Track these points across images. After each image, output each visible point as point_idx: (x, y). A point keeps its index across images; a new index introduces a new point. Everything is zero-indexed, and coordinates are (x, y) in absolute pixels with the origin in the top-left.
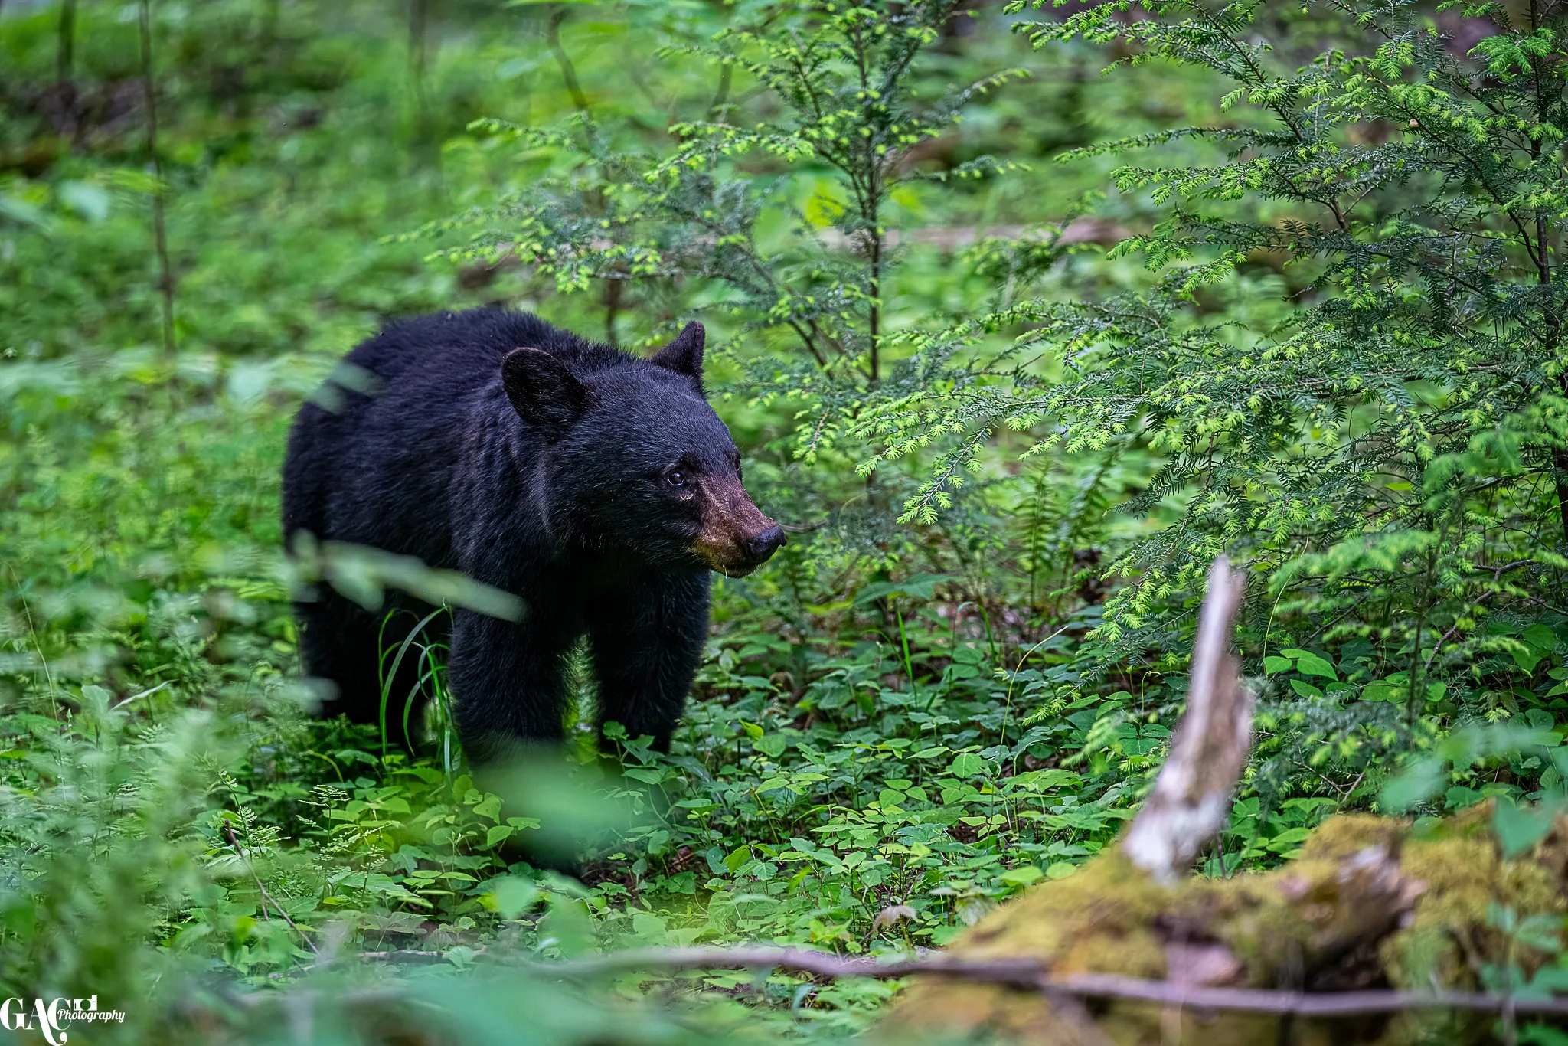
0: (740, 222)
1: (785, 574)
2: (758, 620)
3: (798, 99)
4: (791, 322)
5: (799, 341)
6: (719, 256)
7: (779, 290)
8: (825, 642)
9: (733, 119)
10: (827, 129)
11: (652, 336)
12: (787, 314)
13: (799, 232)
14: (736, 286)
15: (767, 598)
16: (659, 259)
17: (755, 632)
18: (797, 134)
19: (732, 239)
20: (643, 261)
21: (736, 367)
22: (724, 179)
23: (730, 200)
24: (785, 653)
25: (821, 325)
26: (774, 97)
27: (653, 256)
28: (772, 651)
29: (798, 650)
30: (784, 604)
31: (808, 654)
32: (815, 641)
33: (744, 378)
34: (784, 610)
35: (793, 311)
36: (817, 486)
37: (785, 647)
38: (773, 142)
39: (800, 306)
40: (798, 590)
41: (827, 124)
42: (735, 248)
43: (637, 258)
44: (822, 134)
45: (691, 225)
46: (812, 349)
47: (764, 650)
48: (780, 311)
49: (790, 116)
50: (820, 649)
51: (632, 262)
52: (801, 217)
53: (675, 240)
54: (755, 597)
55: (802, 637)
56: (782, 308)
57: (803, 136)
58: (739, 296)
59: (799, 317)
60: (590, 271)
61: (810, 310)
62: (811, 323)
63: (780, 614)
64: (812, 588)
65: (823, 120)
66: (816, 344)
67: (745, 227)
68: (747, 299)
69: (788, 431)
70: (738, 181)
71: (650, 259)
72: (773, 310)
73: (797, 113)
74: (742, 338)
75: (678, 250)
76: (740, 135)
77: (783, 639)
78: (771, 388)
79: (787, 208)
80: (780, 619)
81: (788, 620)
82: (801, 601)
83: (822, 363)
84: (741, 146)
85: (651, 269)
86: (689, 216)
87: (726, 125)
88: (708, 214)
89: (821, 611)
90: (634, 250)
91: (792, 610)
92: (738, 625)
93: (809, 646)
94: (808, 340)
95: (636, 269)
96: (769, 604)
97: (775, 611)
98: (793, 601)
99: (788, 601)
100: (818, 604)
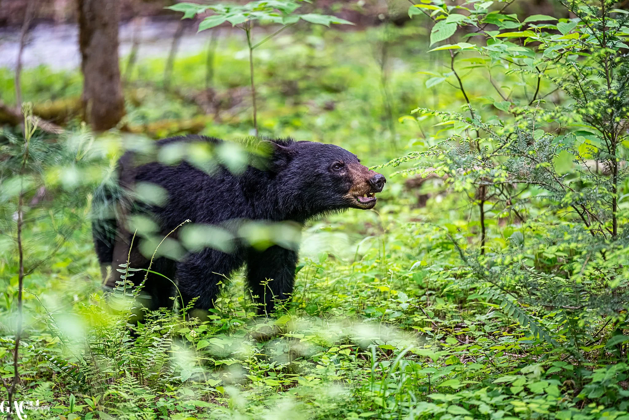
0: (547, 157)
1: (570, 330)
2: (557, 354)
3: (576, 94)
4: (573, 206)
5: (577, 215)
6: (536, 173)
7: (567, 189)
8: (591, 365)
9: (541, 104)
10: (590, 109)
11: (503, 213)
12: (570, 202)
13: (576, 161)
14: (545, 188)
15: (561, 343)
16: (507, 175)
17: (555, 360)
18: (575, 112)
19: (544, 165)
20: (500, 176)
21: (545, 231)
22: (538, 136)
23: (542, 147)
24: (570, 370)
25: (589, 207)
26: (562, 94)
27: (504, 174)
28: (564, 370)
29: (576, 369)
30: (570, 346)
31: (583, 371)
32: (585, 364)
33: (550, 236)
34: (570, 349)
35: (573, 200)
36: (586, 288)
37: (571, 368)
38: (562, 115)
39: (577, 198)
40: (577, 339)
41: (590, 106)
42: (545, 170)
43: (496, 175)
44: (588, 111)
45: (523, 158)
46: (583, 219)
47: (560, 369)
48: (566, 201)
49: (570, 103)
50: (588, 368)
51: (493, 176)
52: (578, 155)
53: (515, 166)
54: (555, 341)
55: (579, 362)
56: (568, 198)
57: (578, 112)
58: (546, 193)
59: (577, 203)
60: (472, 181)
61: (581, 200)
62: (583, 206)
63: (568, 351)
64: (584, 338)
65: (588, 105)
66: (585, 216)
67: (549, 159)
68: (551, 194)
69: (570, 260)
70: (546, 137)
71: (503, 175)
72: (563, 200)
73: (575, 102)
74: (547, 214)
75: (517, 170)
76: (546, 112)
77: (569, 363)
78: (563, 241)
79: (570, 150)
80: (568, 354)
81: (572, 354)
82: (579, 345)
83: (588, 226)
84: (547, 117)
85: (503, 180)
86: (521, 154)
87: (540, 108)
88: (531, 152)
89: (589, 349)
90: (494, 170)
91: (574, 348)
92: (547, 356)
93: (583, 367)
94: (581, 215)
95: (495, 180)
96: (562, 346)
97: (565, 350)
98: (574, 344)
99: (572, 345)
100: (587, 346)
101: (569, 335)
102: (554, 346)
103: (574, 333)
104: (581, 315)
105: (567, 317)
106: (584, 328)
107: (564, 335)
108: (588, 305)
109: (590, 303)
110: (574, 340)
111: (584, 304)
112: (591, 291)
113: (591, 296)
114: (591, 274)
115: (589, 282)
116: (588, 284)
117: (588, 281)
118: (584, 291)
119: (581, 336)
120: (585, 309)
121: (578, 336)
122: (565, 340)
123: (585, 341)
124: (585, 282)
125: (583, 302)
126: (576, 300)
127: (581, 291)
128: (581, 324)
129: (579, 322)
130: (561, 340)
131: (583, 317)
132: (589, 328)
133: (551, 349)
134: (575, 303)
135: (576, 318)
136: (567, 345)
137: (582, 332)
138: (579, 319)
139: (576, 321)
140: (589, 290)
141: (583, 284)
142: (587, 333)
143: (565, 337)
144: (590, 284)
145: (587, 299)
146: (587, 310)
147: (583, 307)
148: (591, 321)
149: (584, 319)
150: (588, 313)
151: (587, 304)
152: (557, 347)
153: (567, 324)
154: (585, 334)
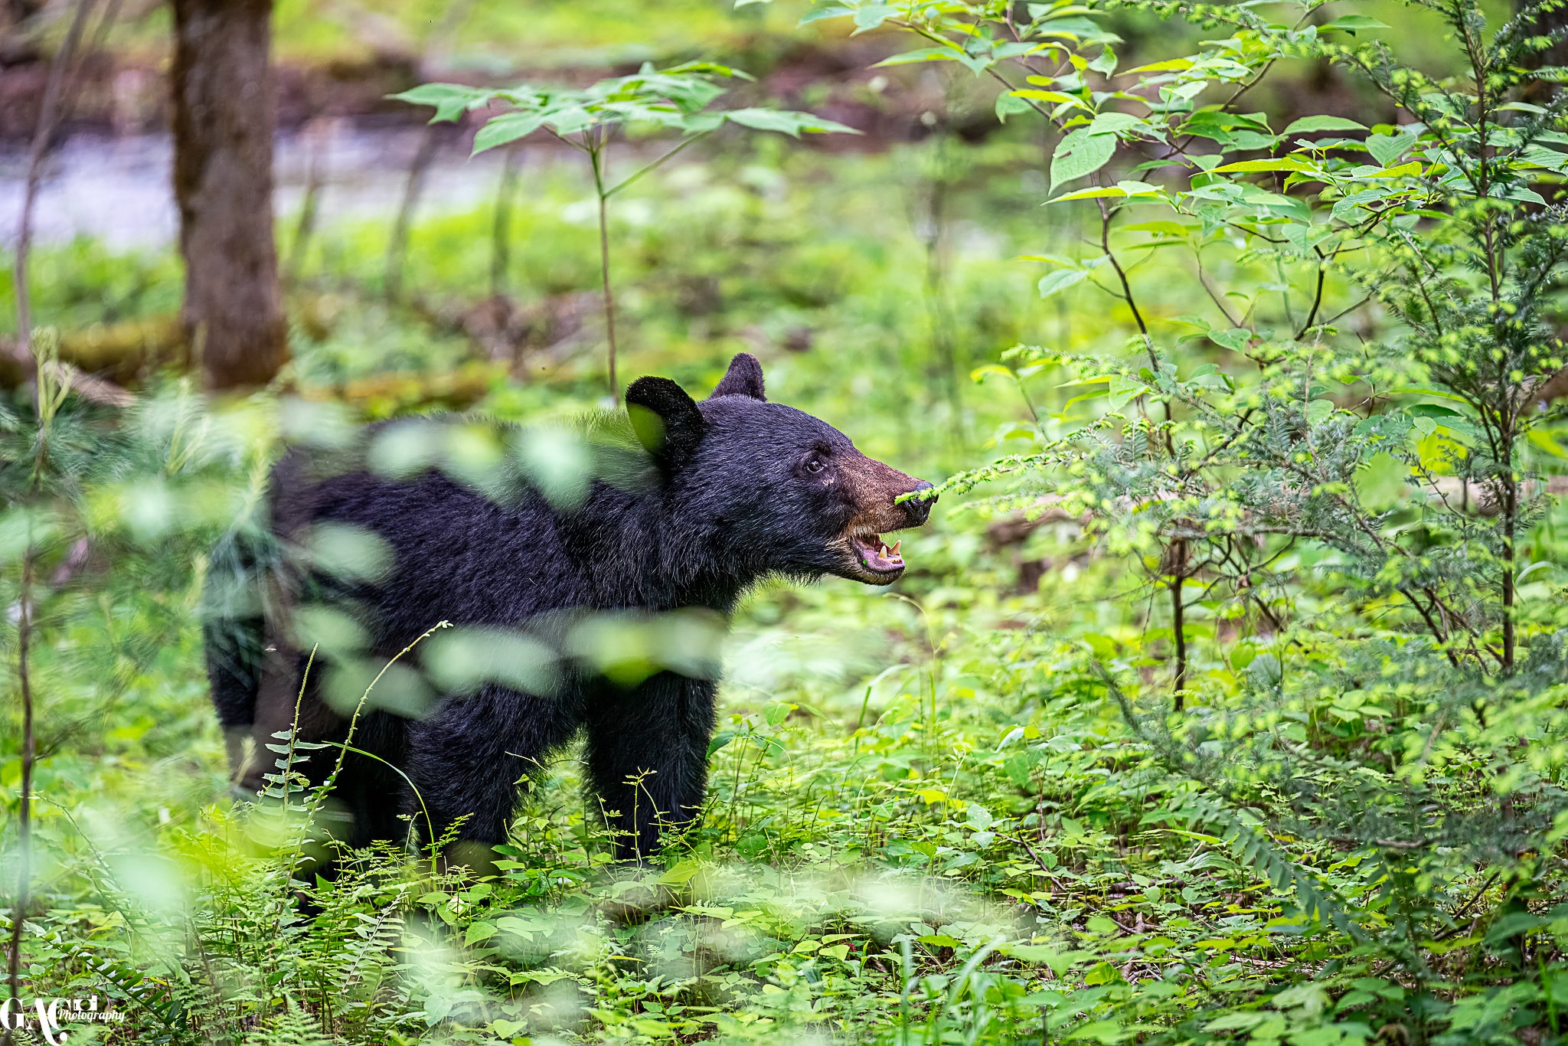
0: (1341, 469)
1: (1396, 900)
2: (1363, 960)
3: (1414, 313)
4: (1403, 591)
5: (1414, 614)
6: (1314, 510)
7: (1389, 550)
8: (1448, 987)
9: (1326, 337)
10: (1447, 350)
11: (1229, 606)
12: (1397, 580)
13: (1413, 480)
14: (1335, 545)
15: (1374, 933)
16: (1241, 513)
17: (1359, 976)
18: (1411, 356)
19: (1331, 488)
20: (1222, 514)
21: (1335, 653)
22: (1319, 417)
23: (1328, 443)
24: (1396, 1001)
26: (1378, 313)
27: (1234, 510)
28: (1380, 999)
29: (1412, 996)
30: (1396, 940)
31: (1427, 1003)
32: (1434, 985)
33: (1346, 665)
34: (1396, 946)
35: (1405, 577)
36: (1437, 794)
37: (1397, 994)
38: (1379, 365)
39: (1414, 570)
40: (1413, 923)
41: (1449, 344)
42: (1335, 500)
43: (1213, 512)
44: (1442, 355)
45: (1280, 472)
46: (1430, 623)
47: (1370, 999)
48: (1387, 577)
49: (1398, 336)
50: (1440, 995)
51: (1206, 516)
52: (1417, 463)
53: (1259, 492)
54: (1359, 929)
55: (1419, 981)
56: (1390, 572)
57: (1419, 358)
58: (1336, 558)
59: (1414, 585)
60: (1154, 528)
61: (1425, 575)
62: (1429, 593)
63: (1391, 952)
64: (1430, 920)
65: (1443, 339)
66: (1435, 617)
67: (1346, 475)
68: (1350, 562)
69: (1396, 727)
70: (1337, 418)
71: (1230, 513)
72: (1379, 575)
73: (1411, 333)
74: (1338, 611)
75: (1265, 502)
76: (1339, 357)
77: (1394, 983)
78: (1379, 679)
79: (1396, 452)
80: (1391, 959)
81: (1401, 960)
82: (1417, 937)
83: (1441, 641)
84: (1341, 370)
85: (1229, 525)
86: (1275, 460)
87: (1323, 347)
88: (1300, 457)
89: (1442, 948)
90: (1208, 501)
91: (1405, 946)
92: (1339, 965)
93: (1427, 992)
94: (1425, 614)
95: (1210, 525)
96: (1376, 939)
97: (1384, 949)
98: (1407, 936)
99: (1402, 936)
100: (1438, 940)
101: (1393, 913)
102: (1355, 939)
103: (1407, 908)
104: (1423, 862)
105: (1389, 868)
106: (1430, 894)
107: (1382, 911)
108: (1441, 839)
109: (1445, 832)
110: (1405, 924)
111: (1430, 836)
112: (1448, 804)
113: (1449, 815)
114: (1448, 761)
115: (1443, 782)
116: (1440, 786)
117: (1440, 778)
118: (1430, 802)
119: (1423, 915)
120: (1434, 847)
121: (1415, 915)
122: (1384, 925)
123: (1434, 929)
124: (1434, 781)
125: (1429, 830)
126: (1411, 827)
127: (1423, 803)
128: (1423, 885)
129: (1417, 880)
130: (1373, 925)
131: (1429, 868)
132: (1444, 895)
133: (1349, 949)
134: (1408, 832)
135: (1412, 870)
136: (1388, 936)
137: (1426, 904)
138: (1419, 873)
139: (1411, 878)
140: (1443, 801)
141: (1429, 786)
142: (1439, 908)
143: (1382, 917)
144: (1448, 786)
145: (1439, 823)
146: (1439, 850)
147: (1428, 842)
148: (1448, 878)
149: (1432, 874)
150: (1439, 857)
151: (1438, 834)
152: (1363, 943)
153: (1389, 884)
154: (1433, 911)
